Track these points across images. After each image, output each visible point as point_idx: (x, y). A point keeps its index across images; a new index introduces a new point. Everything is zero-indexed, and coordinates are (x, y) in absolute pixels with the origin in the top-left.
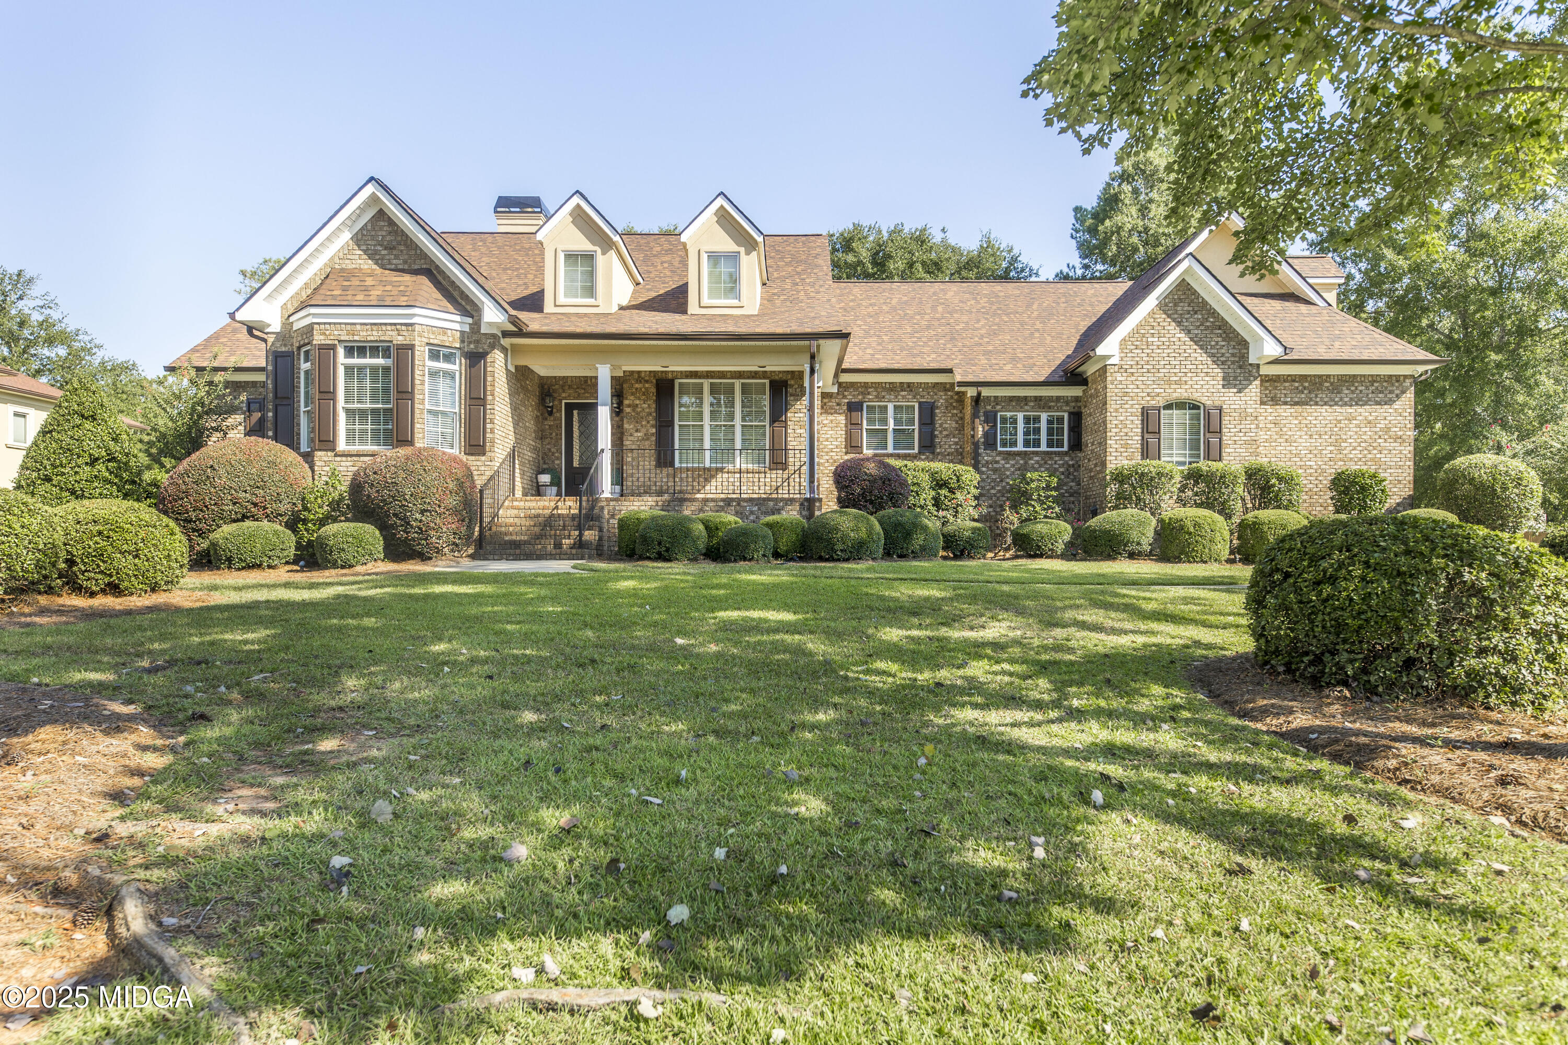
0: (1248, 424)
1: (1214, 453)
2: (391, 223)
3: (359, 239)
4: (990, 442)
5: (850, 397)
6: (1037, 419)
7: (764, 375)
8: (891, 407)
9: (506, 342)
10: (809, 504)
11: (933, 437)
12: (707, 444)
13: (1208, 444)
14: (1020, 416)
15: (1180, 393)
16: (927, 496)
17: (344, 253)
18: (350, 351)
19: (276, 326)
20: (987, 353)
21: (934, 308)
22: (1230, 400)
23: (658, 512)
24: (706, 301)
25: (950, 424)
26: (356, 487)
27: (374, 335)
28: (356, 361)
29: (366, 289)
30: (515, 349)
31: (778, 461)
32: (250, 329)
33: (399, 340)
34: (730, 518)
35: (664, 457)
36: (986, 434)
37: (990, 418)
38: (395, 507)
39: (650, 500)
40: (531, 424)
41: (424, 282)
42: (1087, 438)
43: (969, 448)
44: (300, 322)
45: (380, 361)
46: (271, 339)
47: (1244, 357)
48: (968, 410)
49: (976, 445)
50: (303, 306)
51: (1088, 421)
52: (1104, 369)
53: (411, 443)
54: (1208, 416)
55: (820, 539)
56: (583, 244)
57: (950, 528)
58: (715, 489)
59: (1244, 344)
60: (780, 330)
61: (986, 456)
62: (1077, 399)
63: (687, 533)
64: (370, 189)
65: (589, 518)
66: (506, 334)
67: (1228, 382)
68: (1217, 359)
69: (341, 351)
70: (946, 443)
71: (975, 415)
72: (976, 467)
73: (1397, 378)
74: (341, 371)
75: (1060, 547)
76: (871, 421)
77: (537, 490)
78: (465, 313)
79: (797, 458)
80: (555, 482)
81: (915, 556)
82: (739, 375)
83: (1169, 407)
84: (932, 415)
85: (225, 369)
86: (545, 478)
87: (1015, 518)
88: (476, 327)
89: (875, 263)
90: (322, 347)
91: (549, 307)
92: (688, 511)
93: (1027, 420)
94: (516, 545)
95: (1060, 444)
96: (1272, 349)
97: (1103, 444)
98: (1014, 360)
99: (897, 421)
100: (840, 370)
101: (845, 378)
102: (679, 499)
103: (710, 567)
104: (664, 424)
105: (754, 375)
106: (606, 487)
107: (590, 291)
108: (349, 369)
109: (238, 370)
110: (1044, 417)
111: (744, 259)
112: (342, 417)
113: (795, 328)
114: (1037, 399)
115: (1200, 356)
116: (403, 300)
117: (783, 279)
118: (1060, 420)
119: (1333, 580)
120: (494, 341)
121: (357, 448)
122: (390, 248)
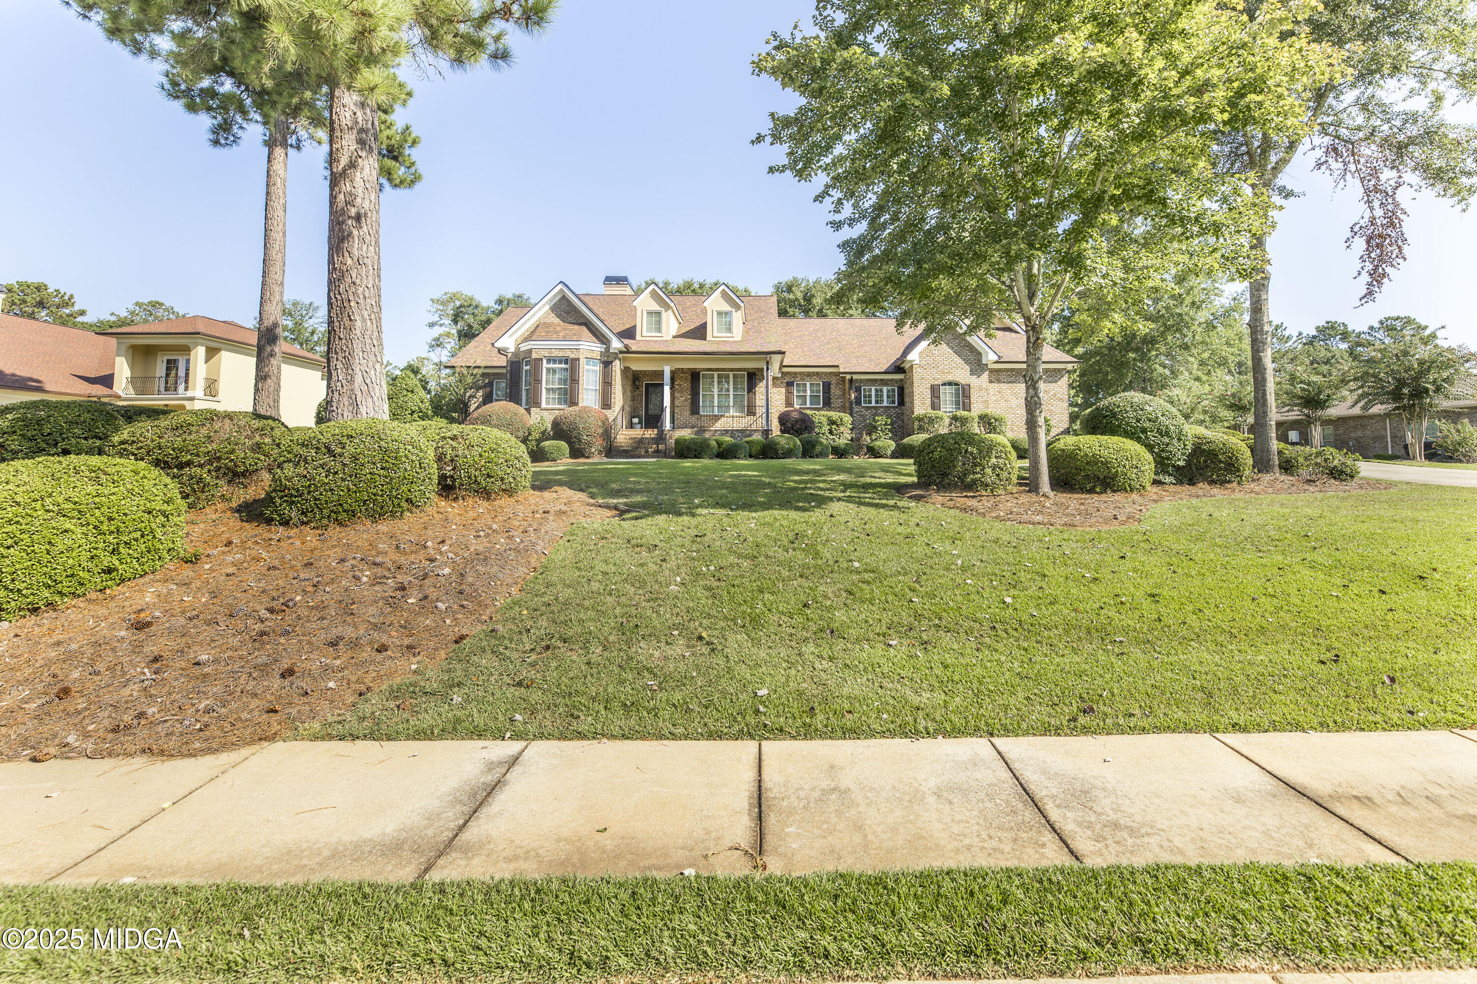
0: (982, 393)
1: (967, 407)
2: (568, 301)
3: (553, 309)
4: (858, 401)
5: (787, 379)
6: (881, 391)
7: (744, 370)
8: (808, 384)
9: (620, 356)
10: (766, 432)
11: (830, 399)
12: (716, 404)
13: (964, 403)
14: (873, 389)
15: (950, 378)
16: (826, 428)
17: (546, 315)
18: (549, 361)
19: (512, 349)
20: (857, 357)
21: (831, 333)
22: (974, 381)
23: (693, 436)
24: (715, 334)
25: (838, 392)
26: (556, 424)
27: (561, 354)
28: (551, 366)
29: (557, 332)
30: (624, 359)
31: (751, 412)
32: (499, 351)
33: (573, 356)
34: (728, 439)
35: (695, 409)
36: (856, 398)
37: (858, 390)
38: (575, 433)
39: (689, 431)
40: (629, 394)
41: (584, 329)
42: (906, 400)
43: (847, 405)
44: (524, 347)
45: (563, 366)
46: (509, 355)
47: (980, 360)
48: (847, 386)
49: (851, 403)
50: (526, 340)
51: (906, 391)
52: (912, 366)
53: (576, 404)
54: (963, 389)
55: (771, 448)
56: (656, 307)
57: (835, 444)
58: (719, 425)
59: (980, 354)
60: (752, 350)
61: (856, 409)
62: (901, 380)
63: (708, 446)
64: (560, 286)
65: (661, 438)
66: (621, 352)
67: (972, 373)
68: (966, 361)
69: (545, 361)
70: (836, 402)
71: (850, 388)
72: (851, 415)
73: (1059, 370)
74: (544, 370)
75: (889, 453)
76: (798, 391)
77: (631, 426)
78: (603, 343)
79: (760, 411)
80: (640, 422)
81: (817, 456)
82: (732, 370)
83: (944, 384)
84: (829, 388)
85: (479, 367)
86: (636, 420)
87: (868, 439)
88: (608, 349)
89: (805, 299)
90: (536, 359)
91: (638, 337)
92: (707, 435)
93: (876, 390)
94: (626, 451)
95: (893, 402)
96: (992, 357)
97: (912, 403)
98: (870, 360)
99: (812, 391)
100: (782, 366)
101: (785, 370)
102: (702, 430)
103: (718, 460)
104: (695, 394)
105: (740, 370)
106: (668, 425)
107: (659, 330)
108: (548, 370)
109: (486, 367)
110: (885, 389)
111: (734, 314)
112: (544, 391)
113: (760, 349)
114: (882, 380)
115: (958, 360)
116: (575, 338)
117: (753, 320)
118: (893, 391)
119: (932, 452)
120: (616, 356)
121: (550, 406)
122: (568, 313)
